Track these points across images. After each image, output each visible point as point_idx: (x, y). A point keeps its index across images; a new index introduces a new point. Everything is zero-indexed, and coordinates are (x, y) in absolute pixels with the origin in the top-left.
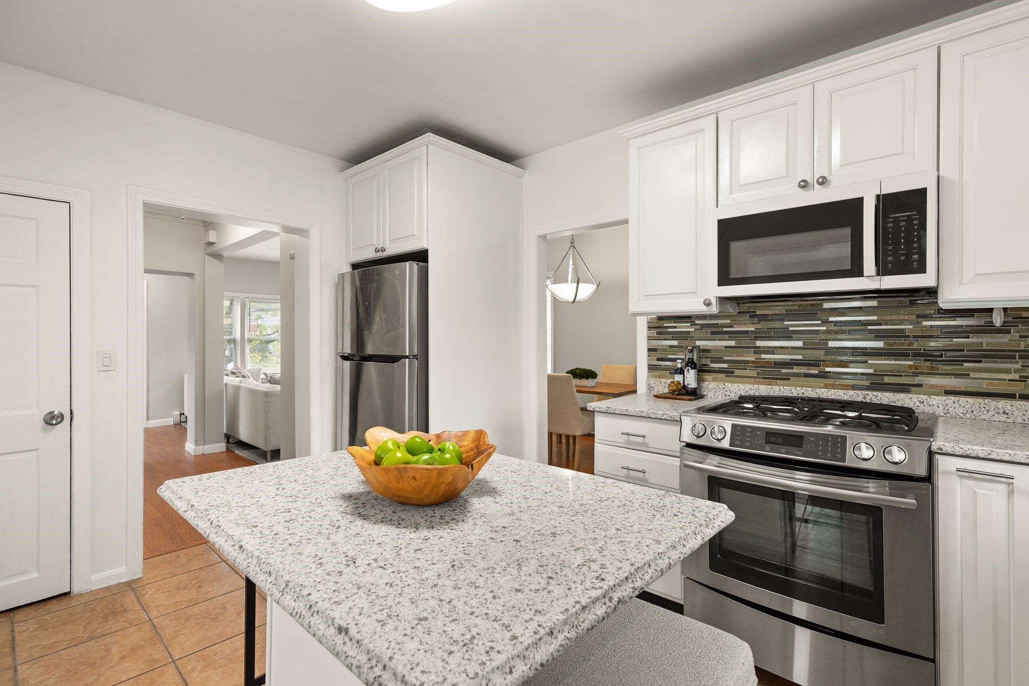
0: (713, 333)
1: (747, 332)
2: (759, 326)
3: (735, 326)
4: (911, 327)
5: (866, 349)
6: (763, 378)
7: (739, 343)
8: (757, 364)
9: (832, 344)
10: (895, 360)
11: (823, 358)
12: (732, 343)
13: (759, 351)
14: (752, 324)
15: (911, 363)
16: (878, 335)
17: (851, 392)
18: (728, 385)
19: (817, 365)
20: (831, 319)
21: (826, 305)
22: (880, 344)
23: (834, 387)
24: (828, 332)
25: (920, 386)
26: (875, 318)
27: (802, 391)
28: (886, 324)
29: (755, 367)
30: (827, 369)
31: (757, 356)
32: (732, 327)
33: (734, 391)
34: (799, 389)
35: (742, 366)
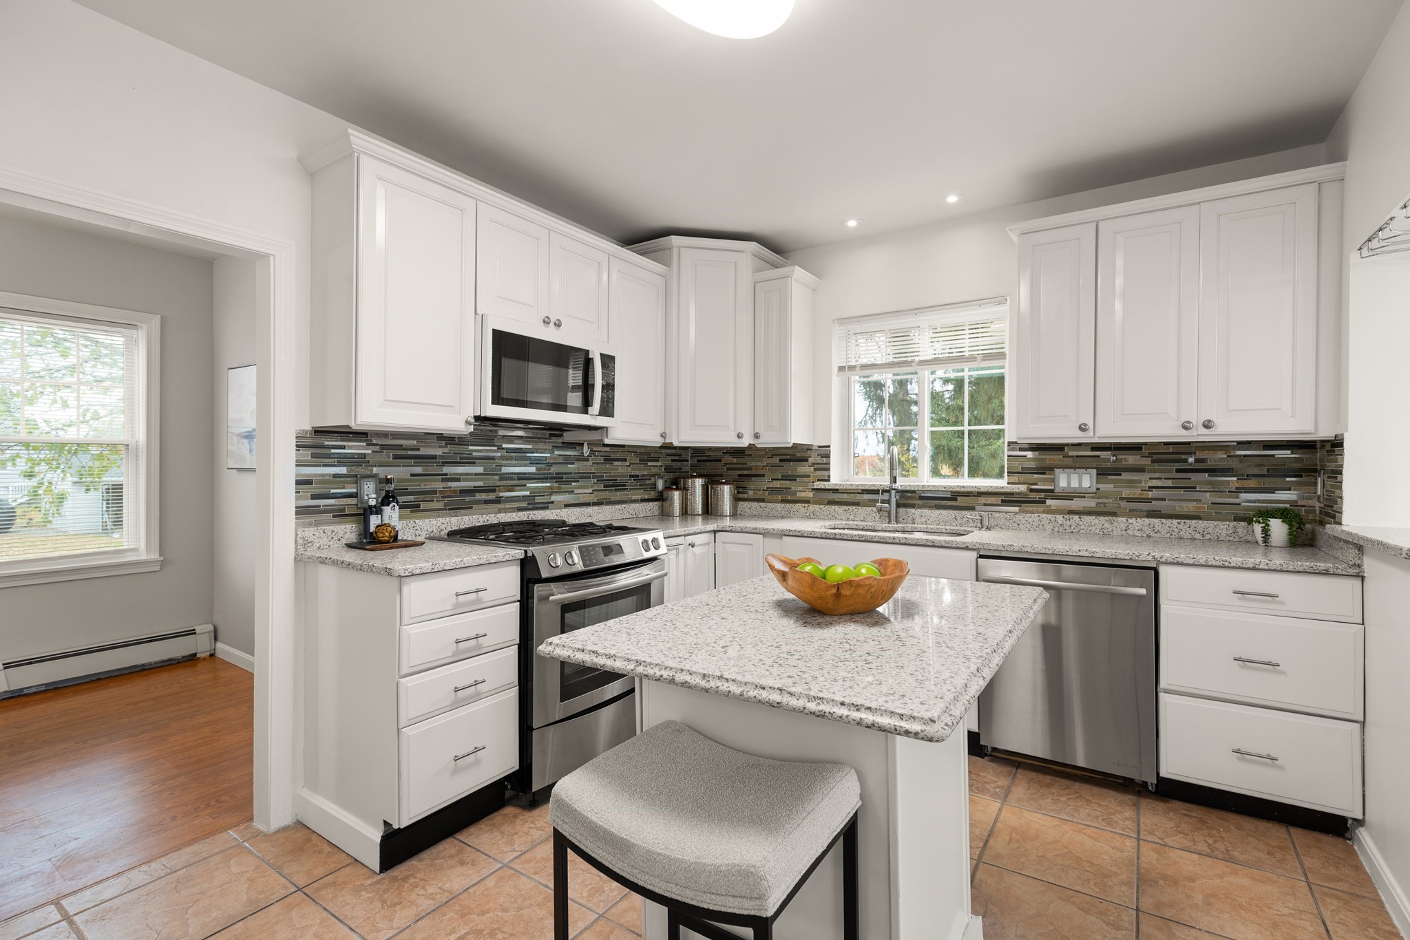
0: (396, 457)
1: (434, 457)
2: (446, 450)
3: (421, 449)
4: (549, 455)
5: (525, 474)
6: (450, 509)
7: (426, 470)
8: (445, 494)
9: (505, 470)
10: (542, 482)
11: (499, 483)
12: (419, 470)
13: (446, 478)
14: (439, 447)
15: (549, 484)
16: (533, 462)
17: (520, 514)
18: (419, 522)
19: (494, 491)
20: (504, 446)
21: (502, 432)
22: (532, 469)
23: (506, 511)
24: (502, 458)
25: (553, 502)
26: (530, 447)
27: (487, 518)
28: (537, 453)
29: (442, 497)
30: (502, 494)
31: (444, 485)
32: (419, 450)
33: (425, 529)
34: (484, 516)
35: (428, 497)
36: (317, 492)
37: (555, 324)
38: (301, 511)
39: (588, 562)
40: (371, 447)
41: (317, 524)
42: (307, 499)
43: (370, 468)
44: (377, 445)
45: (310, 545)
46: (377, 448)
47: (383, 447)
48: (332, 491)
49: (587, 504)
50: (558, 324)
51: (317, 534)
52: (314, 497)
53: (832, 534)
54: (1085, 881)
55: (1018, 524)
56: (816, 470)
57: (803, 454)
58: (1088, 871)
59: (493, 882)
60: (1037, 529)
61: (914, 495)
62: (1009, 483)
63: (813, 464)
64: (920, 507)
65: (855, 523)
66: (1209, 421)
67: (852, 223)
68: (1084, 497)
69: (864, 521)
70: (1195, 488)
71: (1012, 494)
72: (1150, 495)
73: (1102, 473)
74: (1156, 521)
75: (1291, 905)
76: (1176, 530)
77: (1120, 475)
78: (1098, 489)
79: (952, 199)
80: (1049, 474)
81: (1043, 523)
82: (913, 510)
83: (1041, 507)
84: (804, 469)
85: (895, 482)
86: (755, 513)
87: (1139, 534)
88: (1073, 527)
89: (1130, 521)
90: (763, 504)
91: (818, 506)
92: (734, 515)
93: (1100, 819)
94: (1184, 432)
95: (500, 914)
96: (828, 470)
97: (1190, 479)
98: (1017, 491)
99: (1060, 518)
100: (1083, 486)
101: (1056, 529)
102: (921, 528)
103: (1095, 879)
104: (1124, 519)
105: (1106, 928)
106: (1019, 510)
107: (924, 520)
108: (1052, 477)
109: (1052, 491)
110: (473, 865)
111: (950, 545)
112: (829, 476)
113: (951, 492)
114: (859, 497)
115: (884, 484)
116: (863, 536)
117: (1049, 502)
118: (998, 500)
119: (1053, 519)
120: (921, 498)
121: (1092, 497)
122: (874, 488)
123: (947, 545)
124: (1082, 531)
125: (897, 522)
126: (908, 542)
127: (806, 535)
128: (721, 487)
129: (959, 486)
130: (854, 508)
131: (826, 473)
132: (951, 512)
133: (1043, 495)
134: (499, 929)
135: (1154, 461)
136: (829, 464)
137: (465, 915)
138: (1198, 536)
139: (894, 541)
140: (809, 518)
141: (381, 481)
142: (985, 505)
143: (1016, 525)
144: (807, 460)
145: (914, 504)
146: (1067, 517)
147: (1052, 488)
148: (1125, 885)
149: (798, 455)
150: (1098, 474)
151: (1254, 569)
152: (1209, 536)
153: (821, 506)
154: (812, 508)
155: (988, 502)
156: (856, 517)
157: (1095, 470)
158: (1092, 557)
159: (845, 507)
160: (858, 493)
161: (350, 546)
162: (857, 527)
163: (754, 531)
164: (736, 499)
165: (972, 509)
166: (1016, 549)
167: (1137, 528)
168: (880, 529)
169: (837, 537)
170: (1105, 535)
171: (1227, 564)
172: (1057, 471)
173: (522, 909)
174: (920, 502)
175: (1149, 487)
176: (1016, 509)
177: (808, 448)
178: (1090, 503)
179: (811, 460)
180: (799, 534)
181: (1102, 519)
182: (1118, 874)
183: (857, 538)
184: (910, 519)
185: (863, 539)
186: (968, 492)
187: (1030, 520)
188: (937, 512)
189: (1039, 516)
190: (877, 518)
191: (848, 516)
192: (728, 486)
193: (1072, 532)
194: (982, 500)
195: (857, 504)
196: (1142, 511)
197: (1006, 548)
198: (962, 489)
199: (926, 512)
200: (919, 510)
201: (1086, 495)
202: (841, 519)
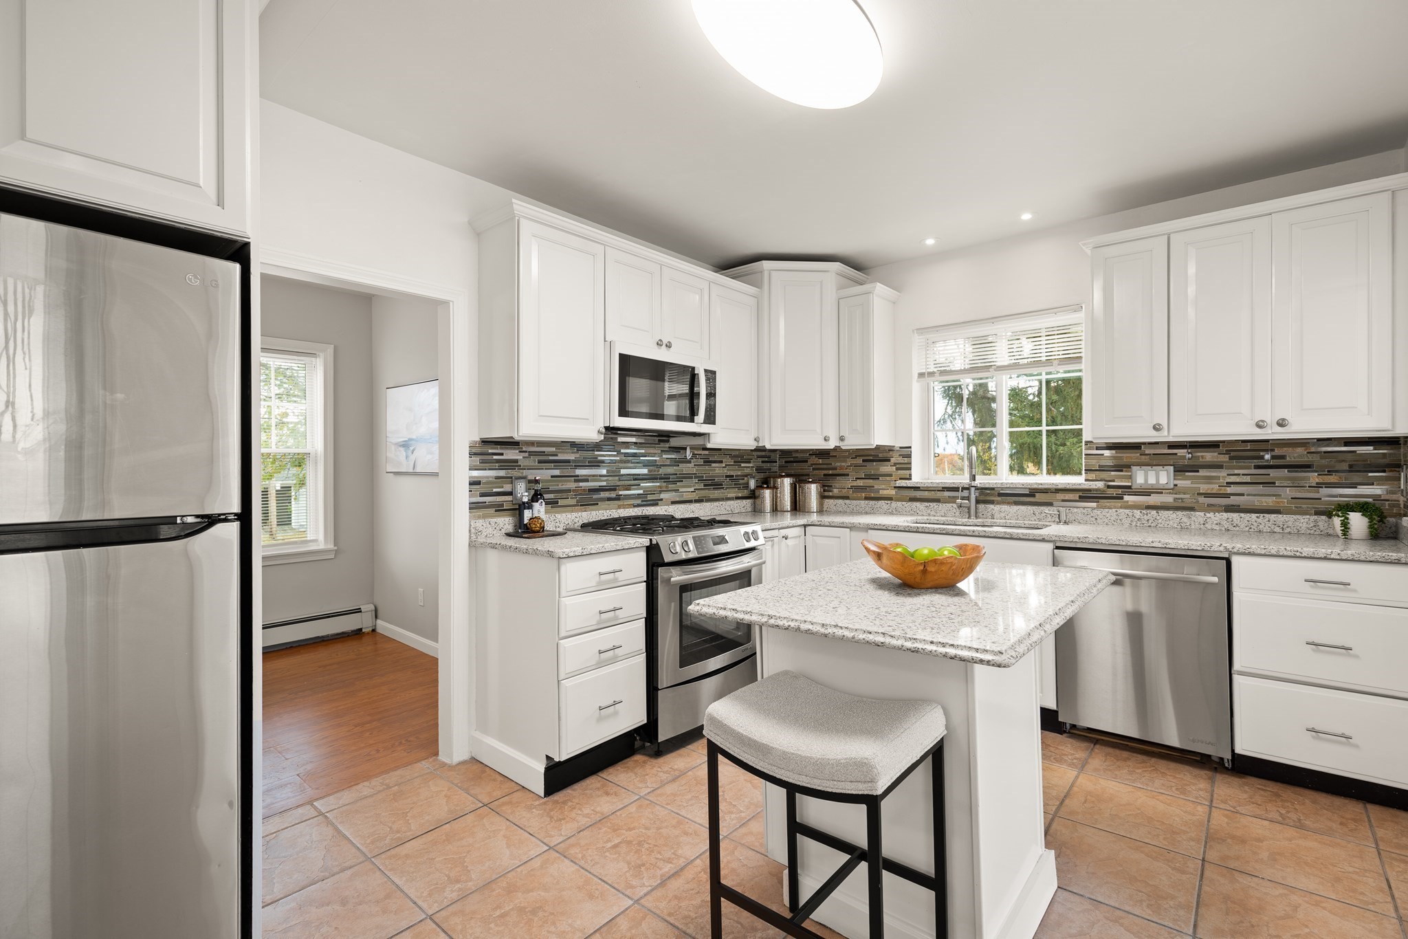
0: (540, 462)
1: (568, 461)
2: (578, 455)
3: (559, 455)
4: (658, 458)
5: (639, 475)
6: (581, 505)
7: (563, 473)
8: (577, 492)
9: (623, 472)
10: (653, 482)
11: (618, 483)
12: (557, 472)
13: (578, 479)
14: (572, 453)
15: (658, 484)
16: (646, 465)
17: (636, 509)
18: (558, 516)
19: (615, 490)
20: (623, 451)
21: (620, 439)
22: (645, 471)
23: (624, 507)
24: (621, 461)
25: (662, 500)
26: (643, 451)
27: (610, 513)
28: (649, 456)
29: (575, 495)
30: (621, 493)
31: (576, 484)
32: (557, 455)
33: (563, 521)
34: (608, 511)
35: (565, 495)
36: (484, 490)
37: (666, 346)
38: (474, 506)
39: (700, 550)
40: (522, 454)
41: (484, 517)
42: (476, 496)
43: (521, 471)
44: (526, 452)
45: (480, 533)
46: (527, 454)
47: (531, 454)
48: (494, 490)
49: (690, 502)
50: (669, 346)
51: (484, 525)
52: (482, 495)
53: (914, 527)
54: (1155, 835)
55: (1096, 519)
56: (897, 469)
57: (885, 455)
58: (1158, 829)
59: (634, 809)
60: (1115, 523)
61: (993, 492)
62: (1086, 480)
63: (895, 464)
64: (999, 503)
65: (936, 518)
66: (1283, 420)
67: (930, 242)
68: (1162, 493)
69: (945, 516)
70: (1274, 483)
71: (1089, 490)
72: (1229, 490)
73: (1180, 470)
74: (1235, 516)
75: (1357, 865)
76: (1255, 524)
77: (1198, 471)
78: (1176, 485)
79: (1026, 217)
80: (1126, 471)
81: (1121, 518)
82: (992, 506)
83: (1118, 503)
84: (886, 468)
85: (974, 480)
86: (841, 509)
87: (1217, 527)
88: (1150, 522)
89: (1208, 515)
90: (847, 501)
91: (900, 503)
92: (821, 511)
93: (1174, 789)
94: (1258, 431)
95: (644, 831)
96: (910, 469)
97: (1269, 475)
98: (1095, 487)
99: (1137, 513)
100: (1161, 482)
101: (1134, 524)
102: (1000, 522)
103: (1165, 835)
104: (1202, 514)
105: (1171, 872)
106: (1097, 505)
107: (1003, 515)
108: (1130, 474)
109: (1129, 487)
110: (616, 795)
111: (1027, 537)
112: (910, 475)
113: (1029, 489)
114: (939, 494)
115: (964, 482)
116: (944, 529)
117: (1126, 498)
118: (1076, 496)
119: (1130, 514)
120: (1000, 495)
121: (1170, 493)
122: (954, 486)
123: (1024, 537)
124: (1159, 525)
125: (977, 517)
126: (987, 535)
127: (890, 528)
128: (808, 485)
129: (1036, 483)
130: (935, 504)
131: (907, 472)
132: (1029, 507)
133: (1120, 491)
134: (645, 841)
135: (1231, 458)
136: (911, 463)
137: (617, 830)
138: (1277, 529)
139: (974, 534)
140: (892, 514)
141: (530, 482)
142: (1063, 501)
143: (1093, 519)
144: (889, 460)
145: (993, 501)
146: (1144, 511)
147: (1130, 484)
148: (1193, 841)
149: (880, 455)
150: (1174, 471)
151: (1325, 558)
152: (1288, 530)
153: (903, 503)
154: (894, 504)
155: (1066, 498)
156: (937, 513)
157: (1172, 467)
158: (1165, 548)
159: (926, 504)
160: (938, 491)
161: (508, 535)
162: (938, 522)
163: (842, 525)
164: (822, 497)
165: (1050, 504)
166: (1091, 541)
167: (1215, 522)
168: (960, 523)
169: (920, 530)
170: (1183, 529)
171: (1298, 554)
172: (1134, 468)
173: (661, 828)
174: (999, 499)
175: (1227, 483)
176: (1094, 505)
177: (891, 449)
178: (1168, 499)
179: (893, 460)
180: (884, 528)
181: (1180, 513)
182: (1188, 833)
183: (939, 531)
184: (990, 514)
185: (944, 532)
186: (1045, 489)
187: (1108, 515)
188: (1015, 508)
189: (1117, 511)
190: (958, 514)
191: (929, 511)
192: (815, 485)
193: (1150, 526)
194: (1060, 496)
195: (938, 501)
196: (1220, 506)
197: (1081, 540)
198: (1040, 486)
199: (1005, 507)
200: (998, 506)
201: (1164, 491)
202: (923, 515)
